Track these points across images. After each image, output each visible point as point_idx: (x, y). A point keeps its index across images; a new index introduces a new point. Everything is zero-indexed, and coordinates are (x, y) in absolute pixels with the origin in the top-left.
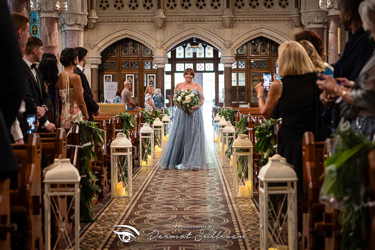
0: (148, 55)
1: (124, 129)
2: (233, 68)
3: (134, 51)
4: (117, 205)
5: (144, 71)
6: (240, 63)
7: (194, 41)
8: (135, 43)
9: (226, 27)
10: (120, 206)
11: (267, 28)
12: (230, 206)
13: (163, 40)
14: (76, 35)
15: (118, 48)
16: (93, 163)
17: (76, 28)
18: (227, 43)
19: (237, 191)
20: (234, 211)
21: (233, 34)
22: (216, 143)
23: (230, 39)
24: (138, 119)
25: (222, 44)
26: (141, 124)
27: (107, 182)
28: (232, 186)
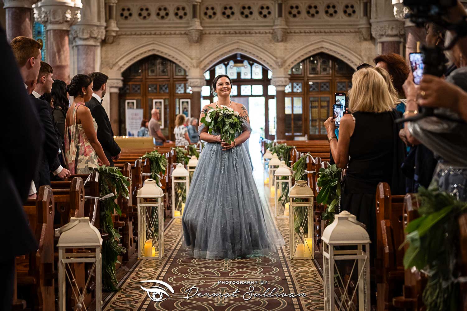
0: (180, 75)
1: (153, 173)
2: (286, 91)
3: (163, 71)
4: (145, 269)
5: (176, 95)
6: (295, 85)
7: (239, 57)
8: (165, 61)
9: (278, 41)
10: (150, 270)
11: (329, 41)
12: (285, 270)
13: (199, 57)
14: (91, 51)
15: (144, 67)
16: (116, 217)
17: (91, 42)
18: (279, 60)
19: (294, 251)
20: (291, 276)
21: (286, 49)
22: (266, 186)
23: (283, 56)
24: (170, 159)
25: (273, 61)
26: (173, 164)
27: (132, 239)
28: (287, 244)
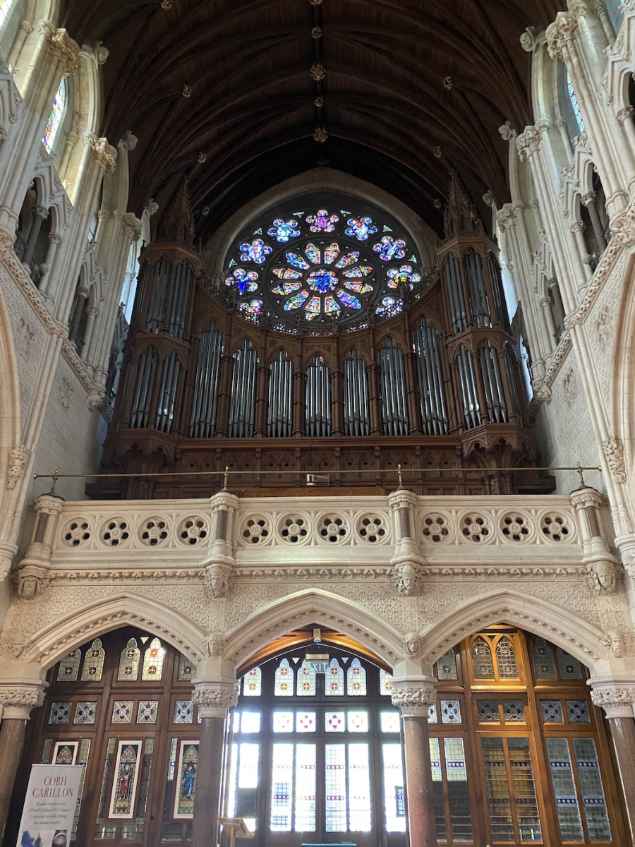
0: (188, 680)
5: (174, 728)
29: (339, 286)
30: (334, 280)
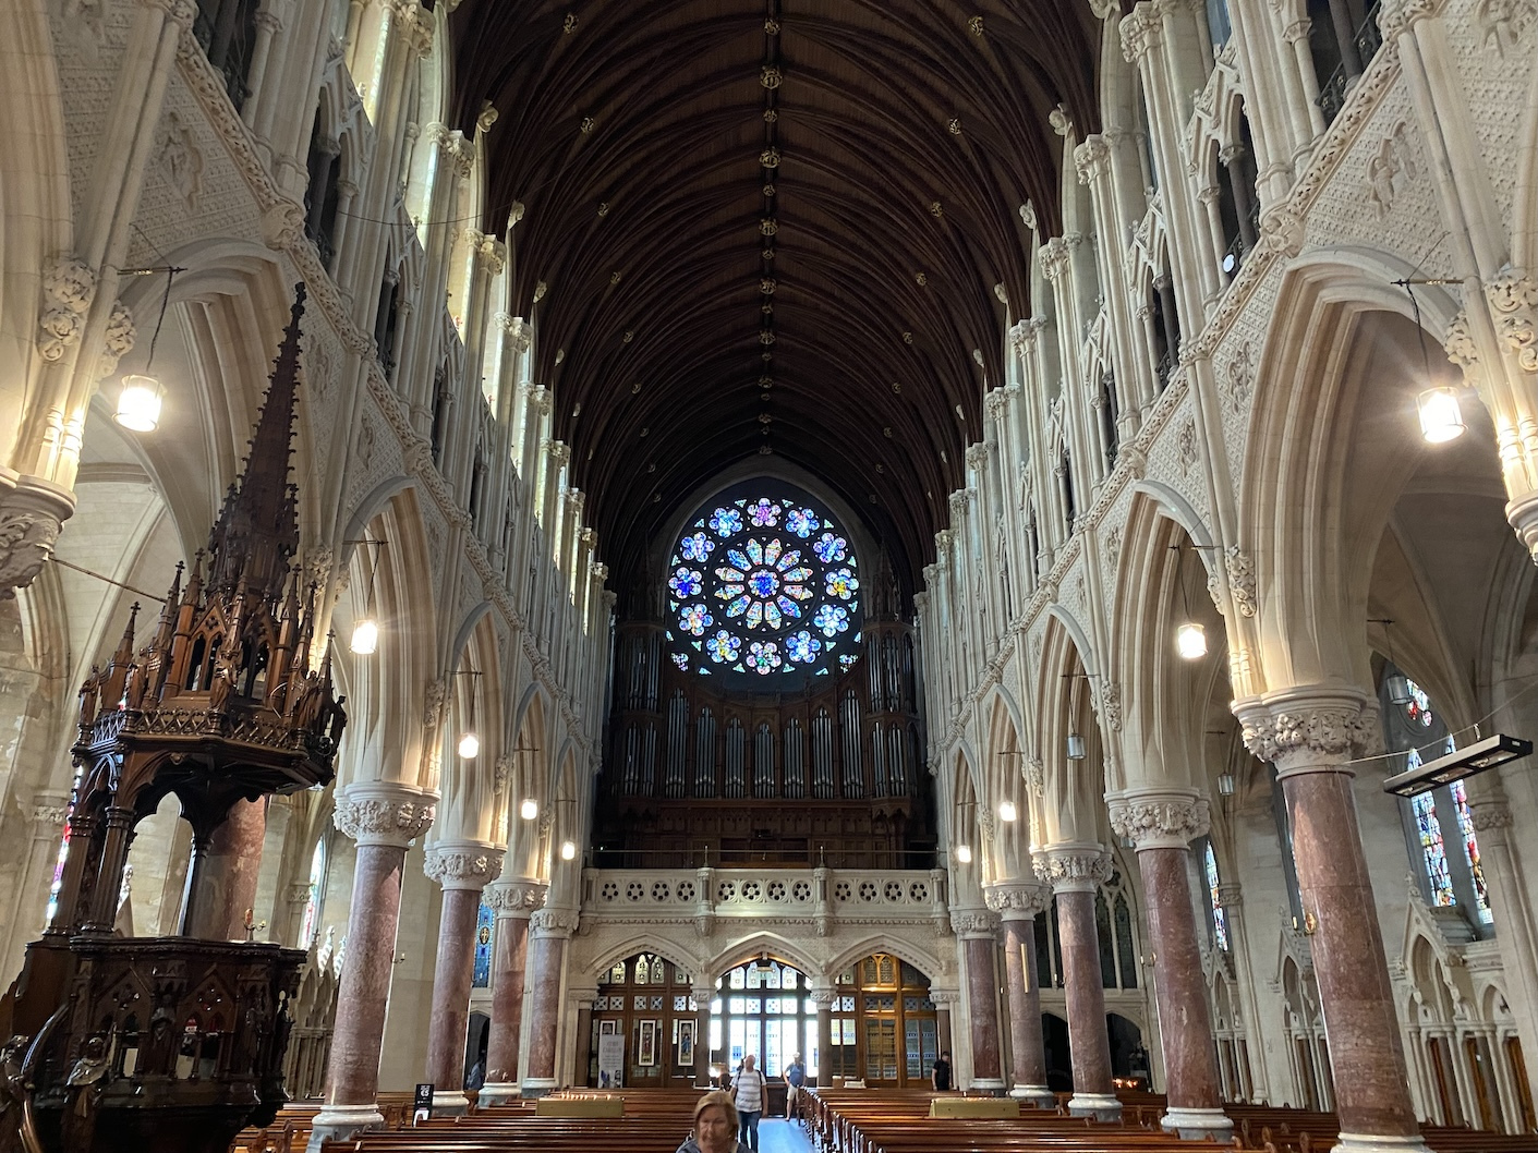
0: (681, 983)
2: (833, 1011)
5: (675, 1013)
6: (844, 1000)
9: (820, 935)
11: (892, 936)
13: (709, 957)
14: (556, 946)
15: (629, 970)
17: (558, 934)
18: (822, 964)
21: (832, 947)
23: (828, 957)
25: (812, 965)
29: (780, 591)
30: (777, 584)
